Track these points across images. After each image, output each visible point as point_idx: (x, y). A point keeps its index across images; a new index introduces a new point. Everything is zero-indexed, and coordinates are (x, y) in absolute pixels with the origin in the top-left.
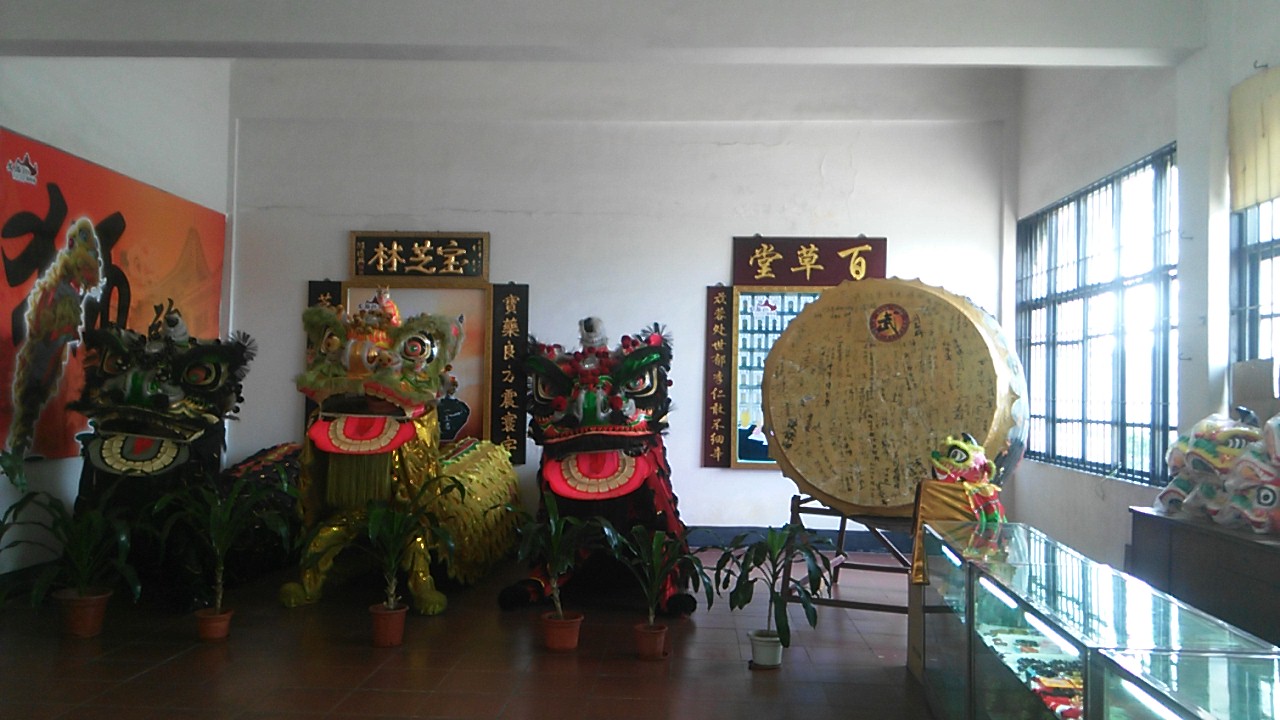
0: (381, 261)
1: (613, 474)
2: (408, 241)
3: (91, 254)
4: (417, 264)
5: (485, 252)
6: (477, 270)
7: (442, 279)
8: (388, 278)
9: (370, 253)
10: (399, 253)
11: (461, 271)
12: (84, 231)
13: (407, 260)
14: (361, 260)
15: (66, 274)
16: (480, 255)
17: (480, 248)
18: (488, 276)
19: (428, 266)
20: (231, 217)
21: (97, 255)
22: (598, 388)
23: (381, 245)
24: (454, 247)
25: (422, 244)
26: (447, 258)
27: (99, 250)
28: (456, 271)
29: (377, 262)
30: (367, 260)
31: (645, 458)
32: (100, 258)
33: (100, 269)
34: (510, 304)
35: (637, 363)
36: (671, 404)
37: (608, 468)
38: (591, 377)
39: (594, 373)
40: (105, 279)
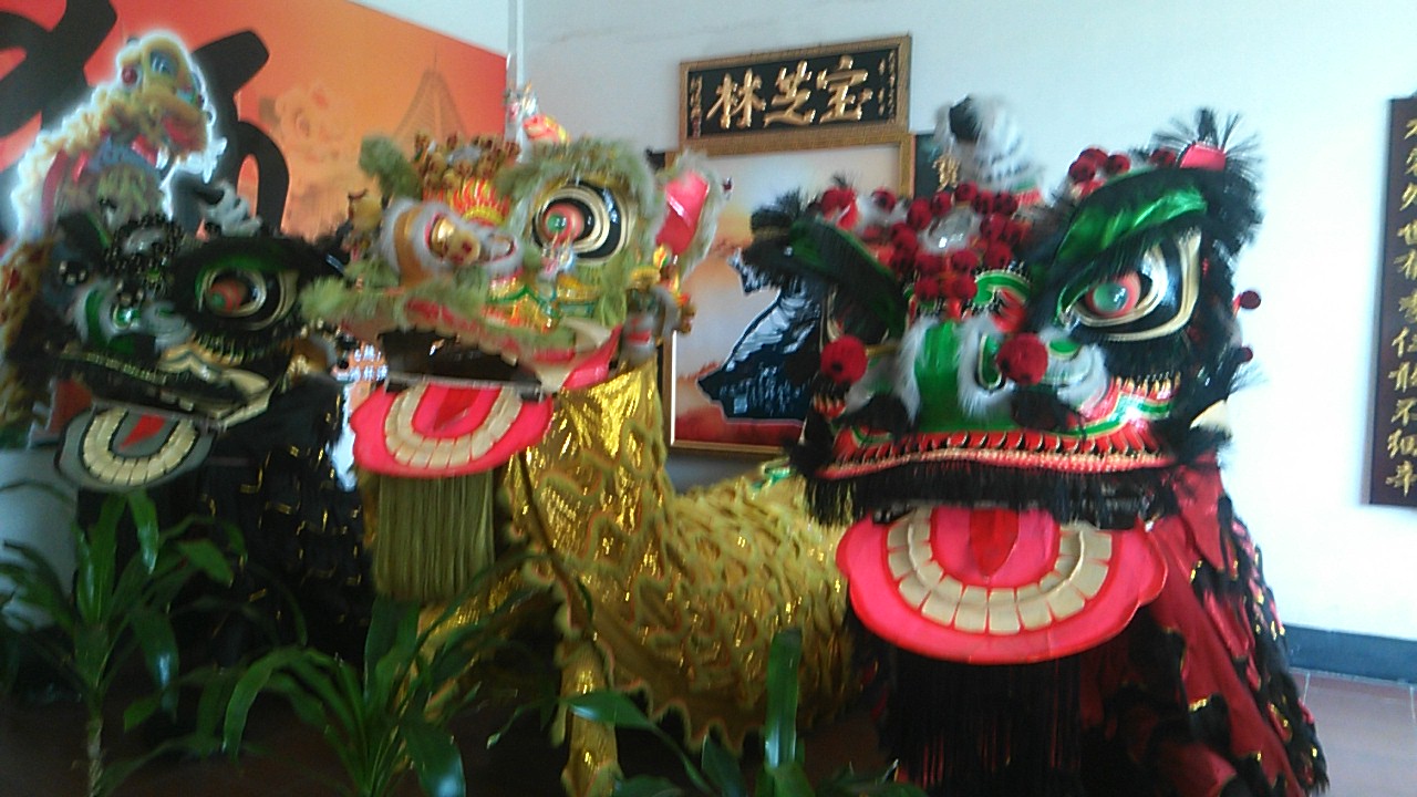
0: (728, 109)
1: (1036, 579)
2: (768, 68)
3: (183, 99)
4: (784, 108)
5: (902, 73)
6: (887, 109)
7: (826, 133)
8: (739, 139)
9: (710, 97)
10: (755, 92)
11: (859, 113)
12: (163, 57)
13: (769, 102)
14: (697, 111)
15: (117, 127)
16: (893, 79)
17: (892, 66)
18: (907, 117)
19: (802, 110)
20: (514, 59)
21: (200, 101)
22: (976, 312)
23: (727, 80)
24: (845, 70)
25: (792, 70)
26: (834, 93)
27: (204, 90)
28: (849, 115)
29: (721, 110)
30: (705, 110)
31: (1145, 535)
32: (207, 105)
33: (210, 126)
34: (946, 169)
35: (1116, 224)
36: (1242, 368)
37: (1021, 554)
38: (950, 275)
39: (962, 263)
40: (223, 144)
